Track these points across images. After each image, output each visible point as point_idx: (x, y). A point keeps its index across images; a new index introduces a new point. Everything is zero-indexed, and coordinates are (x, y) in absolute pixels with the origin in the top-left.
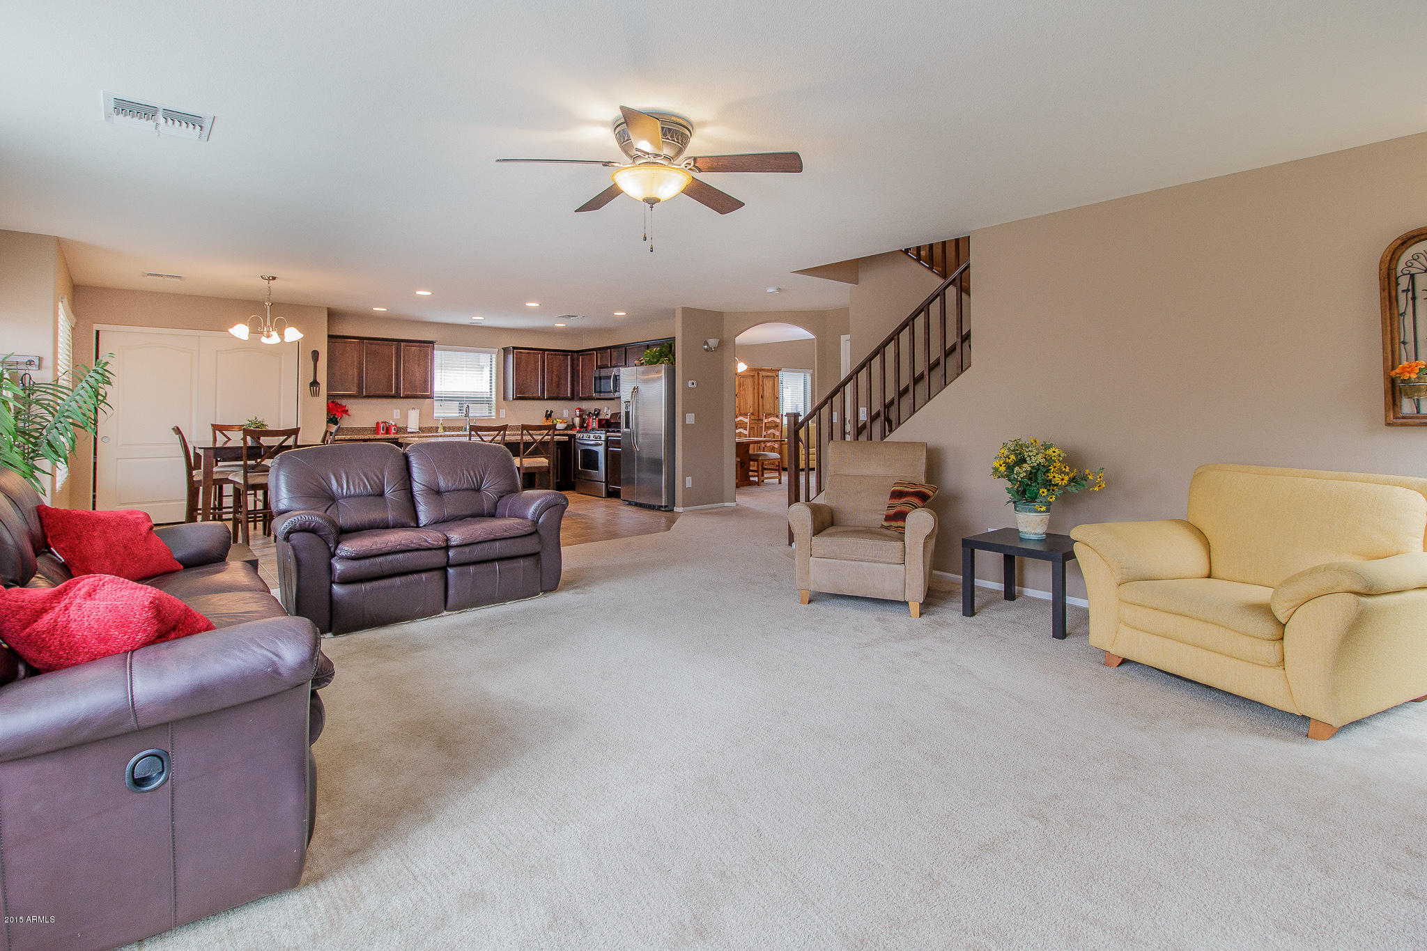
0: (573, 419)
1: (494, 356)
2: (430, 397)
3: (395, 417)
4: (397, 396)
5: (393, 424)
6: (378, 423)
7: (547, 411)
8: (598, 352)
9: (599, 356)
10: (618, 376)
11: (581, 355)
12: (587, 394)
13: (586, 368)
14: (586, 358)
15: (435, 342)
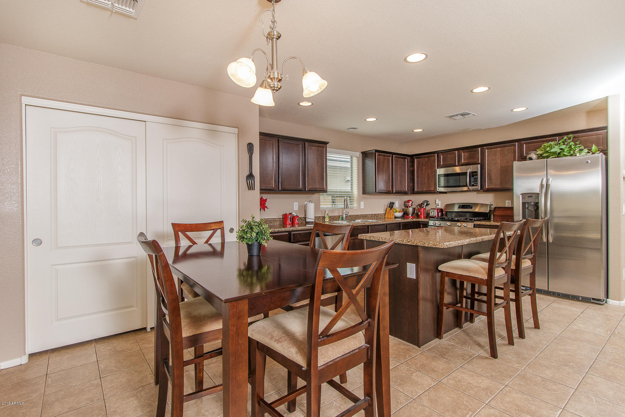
1: (355, 160)
2: (324, 191)
3: (295, 209)
4: (302, 191)
6: (286, 215)
7: (390, 203)
8: (440, 154)
9: (442, 157)
10: (477, 172)
11: (416, 158)
12: (425, 190)
13: (424, 168)
14: (424, 160)
15: (328, 143)
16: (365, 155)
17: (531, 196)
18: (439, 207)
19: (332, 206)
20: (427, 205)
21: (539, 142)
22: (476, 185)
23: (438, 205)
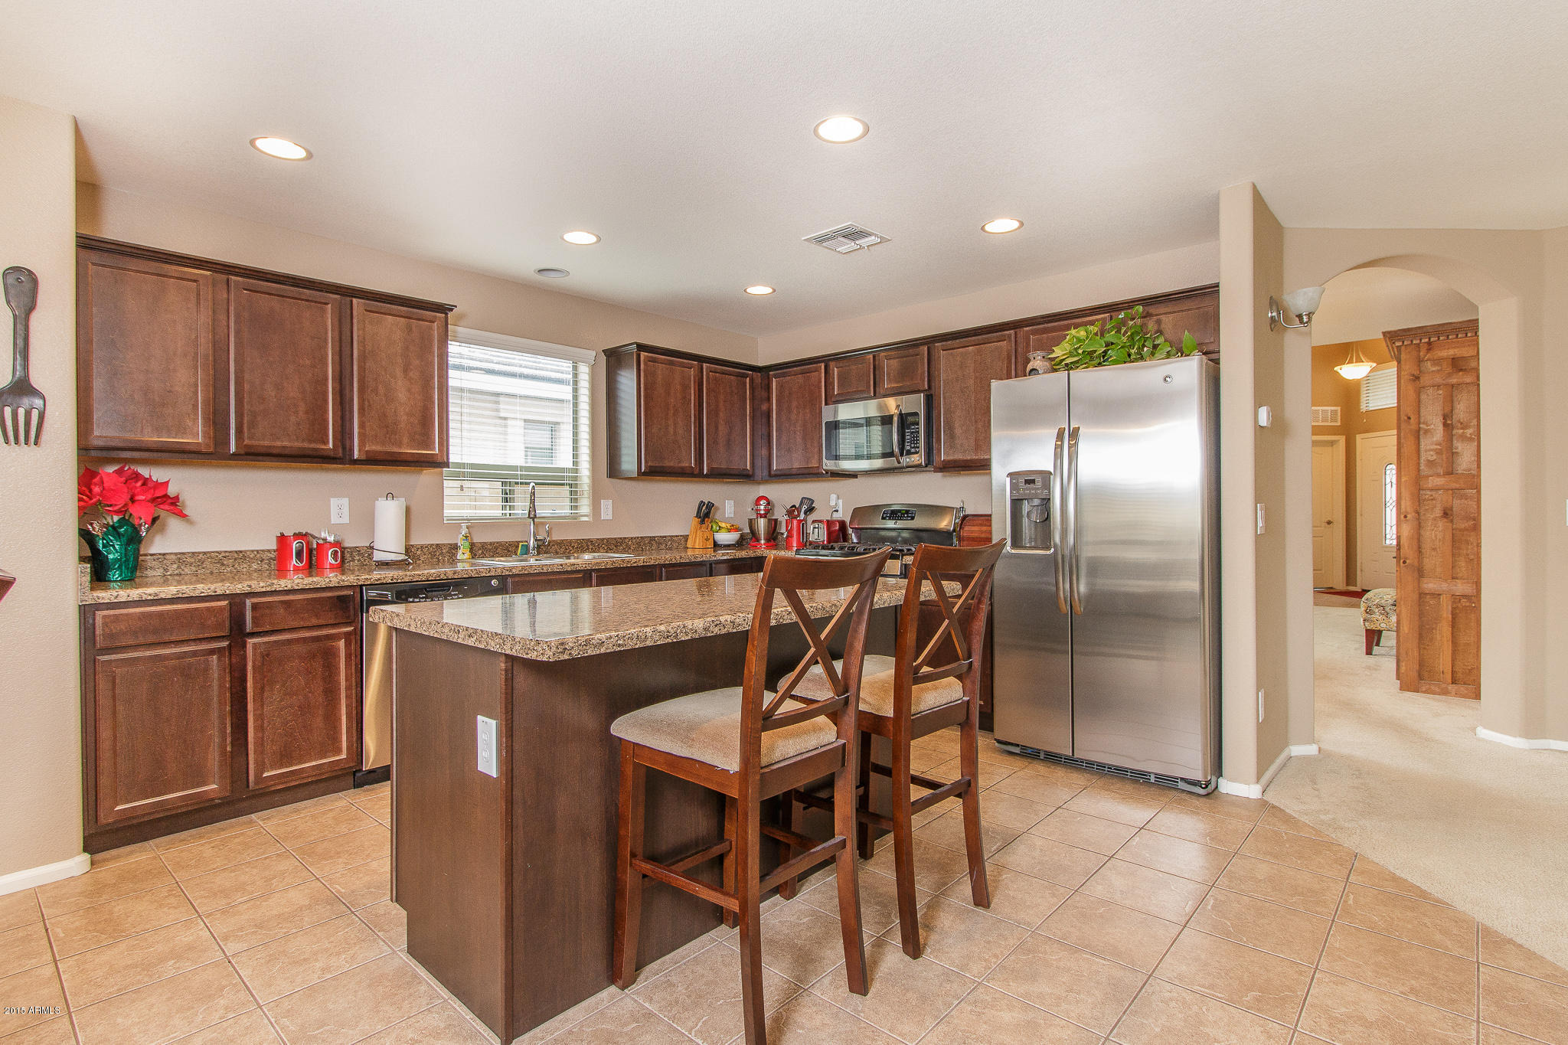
0: (751, 521)
1: (584, 370)
2: (438, 463)
3: (334, 520)
4: (339, 458)
5: (331, 539)
6: (282, 539)
7: (702, 503)
8: (832, 364)
9: (836, 373)
10: (916, 414)
11: (776, 376)
12: (796, 465)
13: (794, 404)
14: (796, 381)
15: (452, 310)
16: (614, 358)
17: (1033, 481)
18: (838, 516)
19: (504, 512)
20: (811, 510)
21: (1054, 329)
22: (916, 453)
23: (837, 511)
